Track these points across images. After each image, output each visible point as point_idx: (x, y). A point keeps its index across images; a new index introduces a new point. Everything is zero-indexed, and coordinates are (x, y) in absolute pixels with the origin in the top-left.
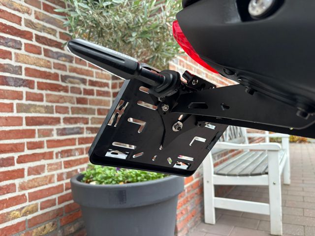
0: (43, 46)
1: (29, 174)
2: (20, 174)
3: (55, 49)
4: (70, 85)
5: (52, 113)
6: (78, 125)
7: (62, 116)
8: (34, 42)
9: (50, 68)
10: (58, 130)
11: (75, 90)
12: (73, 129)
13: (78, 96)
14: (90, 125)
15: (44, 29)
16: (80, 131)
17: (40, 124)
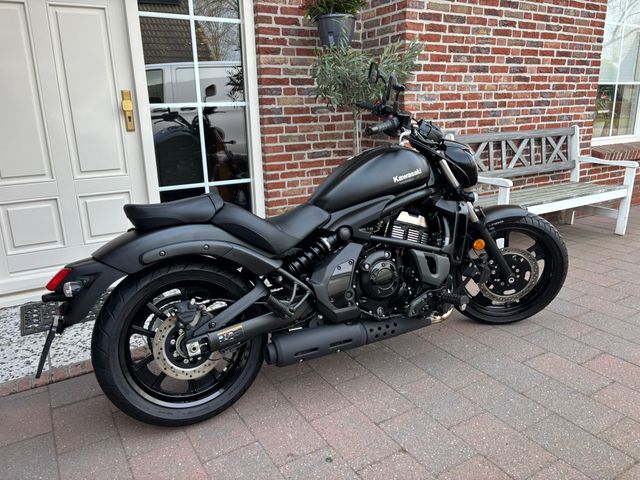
0: (296, 87)
1: (289, 186)
2: (282, 185)
3: (306, 87)
4: (319, 115)
5: (304, 141)
6: (326, 149)
7: (312, 143)
8: (291, 86)
9: (302, 104)
10: (308, 154)
11: (323, 119)
12: (321, 153)
13: (327, 123)
14: (337, 149)
15: (298, 71)
16: (328, 154)
17: (295, 150)
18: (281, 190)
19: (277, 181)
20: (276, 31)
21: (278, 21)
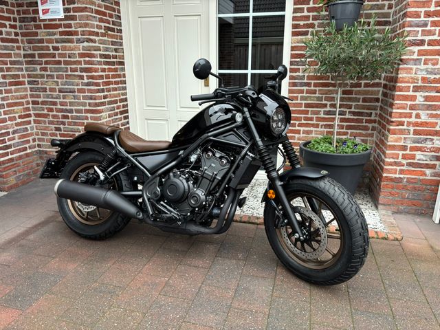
1: (303, 133)
2: (298, 132)
4: (338, 82)
5: (322, 101)
6: (342, 109)
7: (329, 103)
10: (324, 111)
13: (344, 89)
14: (353, 110)
16: (342, 113)
17: (313, 107)
18: (297, 136)
19: (294, 128)
20: (307, 18)
21: (309, 10)
